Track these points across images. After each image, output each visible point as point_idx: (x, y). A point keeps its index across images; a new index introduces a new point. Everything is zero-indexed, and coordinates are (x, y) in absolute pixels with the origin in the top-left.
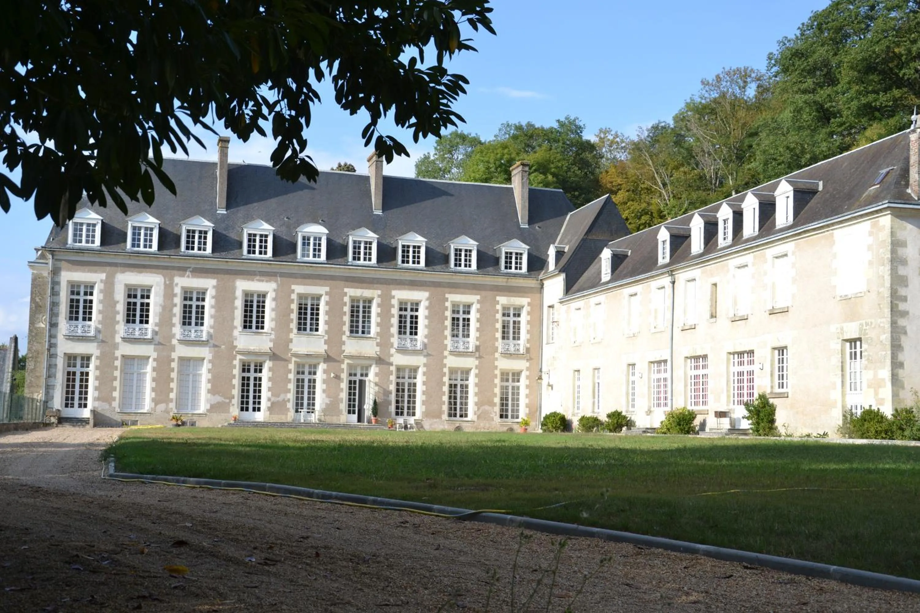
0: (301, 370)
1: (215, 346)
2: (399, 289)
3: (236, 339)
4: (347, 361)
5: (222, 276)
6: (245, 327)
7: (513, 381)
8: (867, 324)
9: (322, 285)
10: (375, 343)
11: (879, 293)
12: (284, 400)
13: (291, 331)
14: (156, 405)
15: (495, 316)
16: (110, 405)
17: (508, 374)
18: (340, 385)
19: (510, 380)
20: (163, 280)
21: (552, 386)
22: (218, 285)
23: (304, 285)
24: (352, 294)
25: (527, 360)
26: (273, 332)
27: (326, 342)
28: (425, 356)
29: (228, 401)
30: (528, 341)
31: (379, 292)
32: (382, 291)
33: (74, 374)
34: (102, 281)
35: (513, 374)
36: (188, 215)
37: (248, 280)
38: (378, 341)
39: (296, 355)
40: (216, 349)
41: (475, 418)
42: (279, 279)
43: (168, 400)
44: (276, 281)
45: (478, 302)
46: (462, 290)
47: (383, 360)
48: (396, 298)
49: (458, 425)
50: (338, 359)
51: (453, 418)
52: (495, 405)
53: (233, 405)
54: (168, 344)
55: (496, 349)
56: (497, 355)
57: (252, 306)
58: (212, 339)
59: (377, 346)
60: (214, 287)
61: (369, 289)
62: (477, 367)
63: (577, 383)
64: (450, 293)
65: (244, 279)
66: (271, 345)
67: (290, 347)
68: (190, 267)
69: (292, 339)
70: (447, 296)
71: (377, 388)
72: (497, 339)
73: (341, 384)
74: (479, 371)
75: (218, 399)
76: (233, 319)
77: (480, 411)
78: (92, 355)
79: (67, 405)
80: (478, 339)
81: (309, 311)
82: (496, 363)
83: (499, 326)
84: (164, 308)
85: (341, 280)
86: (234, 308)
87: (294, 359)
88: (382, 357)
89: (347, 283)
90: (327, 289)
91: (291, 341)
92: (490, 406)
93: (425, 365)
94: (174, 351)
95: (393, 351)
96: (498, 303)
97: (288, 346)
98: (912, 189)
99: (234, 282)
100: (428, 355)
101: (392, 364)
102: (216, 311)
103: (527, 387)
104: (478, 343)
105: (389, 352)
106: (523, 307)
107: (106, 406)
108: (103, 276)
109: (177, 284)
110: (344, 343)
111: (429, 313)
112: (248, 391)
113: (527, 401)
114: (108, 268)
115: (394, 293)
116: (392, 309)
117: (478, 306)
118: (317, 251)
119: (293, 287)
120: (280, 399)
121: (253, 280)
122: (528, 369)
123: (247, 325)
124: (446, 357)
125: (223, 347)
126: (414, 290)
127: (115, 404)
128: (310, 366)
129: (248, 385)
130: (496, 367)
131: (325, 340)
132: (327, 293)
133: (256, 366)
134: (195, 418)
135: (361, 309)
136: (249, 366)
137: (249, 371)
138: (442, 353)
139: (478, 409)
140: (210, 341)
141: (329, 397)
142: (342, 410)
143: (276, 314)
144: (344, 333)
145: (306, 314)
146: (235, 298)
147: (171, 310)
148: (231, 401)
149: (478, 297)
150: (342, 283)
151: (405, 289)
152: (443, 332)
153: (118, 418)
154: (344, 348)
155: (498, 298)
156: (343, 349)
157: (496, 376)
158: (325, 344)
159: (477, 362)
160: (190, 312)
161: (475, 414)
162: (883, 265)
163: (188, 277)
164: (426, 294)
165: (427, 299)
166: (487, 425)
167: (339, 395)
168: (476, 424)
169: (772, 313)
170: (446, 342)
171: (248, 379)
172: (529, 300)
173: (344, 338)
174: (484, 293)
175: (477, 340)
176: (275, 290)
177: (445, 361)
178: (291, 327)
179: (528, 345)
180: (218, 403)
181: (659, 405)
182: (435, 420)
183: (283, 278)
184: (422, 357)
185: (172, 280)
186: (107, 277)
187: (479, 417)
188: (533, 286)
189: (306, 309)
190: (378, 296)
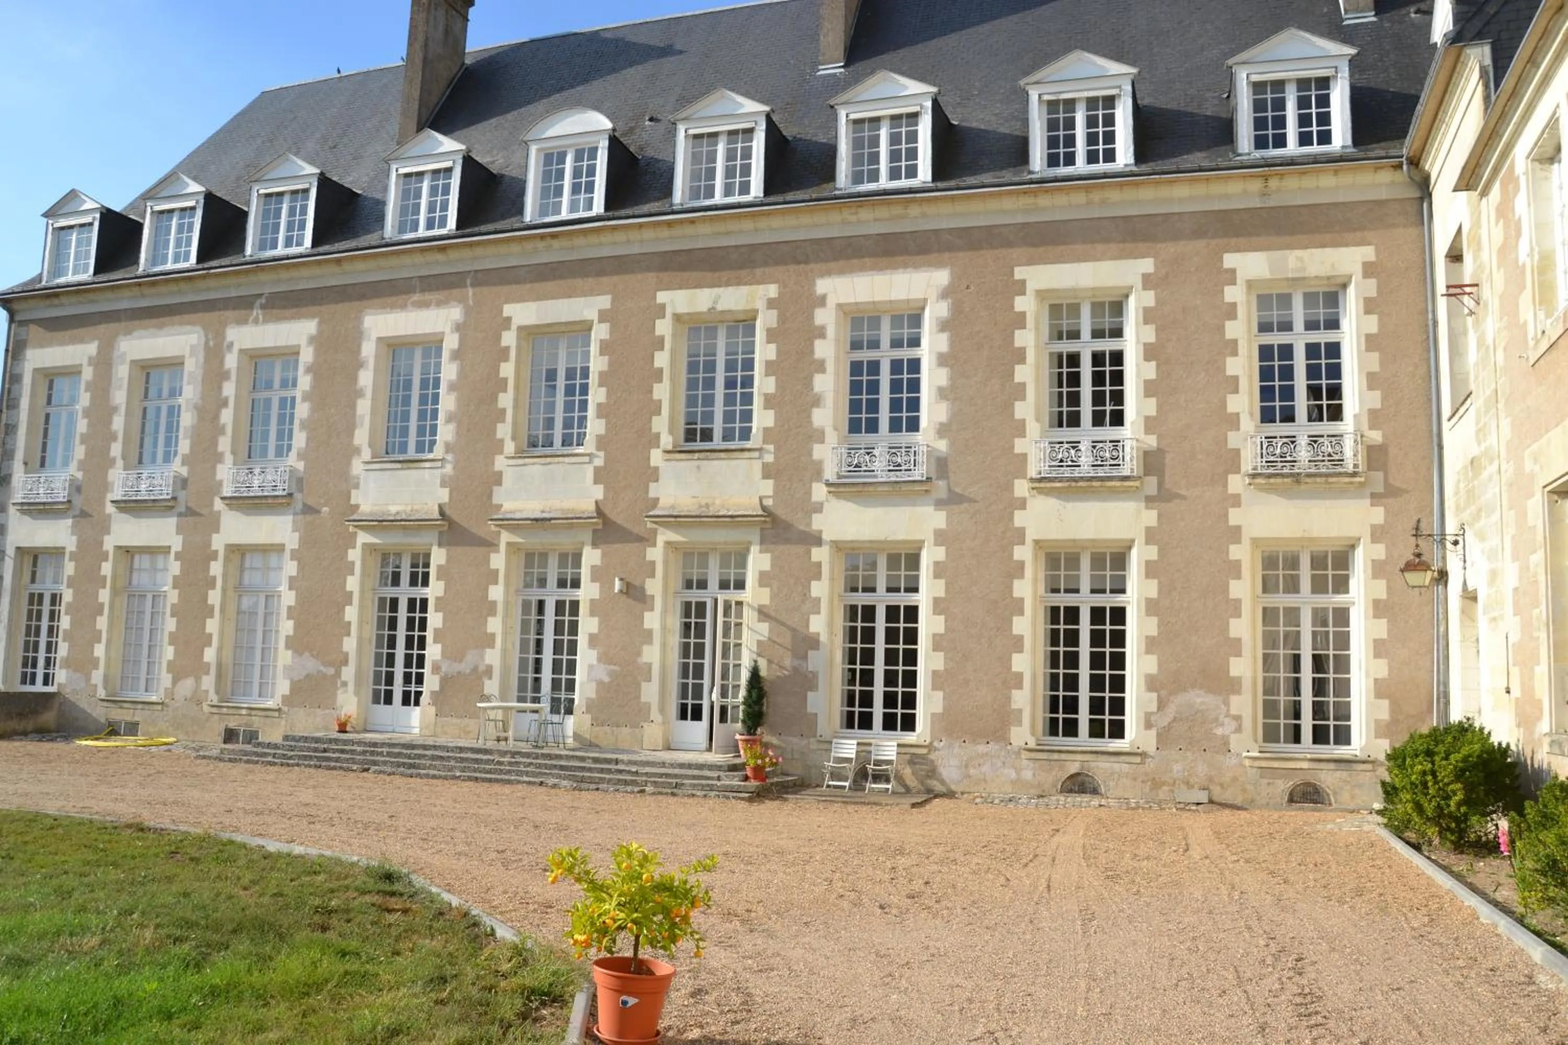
0: (533, 572)
1: (309, 510)
2: (841, 272)
3: (357, 486)
4: (664, 536)
5: (333, 307)
6: (389, 448)
7: (1319, 586)
9: (591, 293)
10: (757, 466)
12: (475, 669)
13: (499, 447)
14: (175, 681)
15: (1221, 329)
16: (88, 678)
17: (1293, 562)
18: (641, 619)
19: (1305, 584)
20: (203, 340)
22: (320, 332)
23: (539, 298)
24: (682, 309)
25: (1373, 496)
26: (449, 457)
27: (598, 478)
28: (940, 504)
29: (331, 671)
30: (1375, 418)
31: (772, 290)
32: (783, 285)
33: (40, 598)
34: (92, 361)
35: (1318, 562)
37: (393, 307)
38: (769, 458)
39: (513, 524)
40: (309, 518)
41: (1149, 742)
42: (470, 291)
43: (199, 668)
44: (462, 300)
45: (1148, 282)
46: (1079, 248)
47: (788, 526)
48: (831, 302)
49: (1074, 768)
50: (636, 530)
51: (1061, 741)
52: (1234, 686)
53: (345, 684)
54: (204, 511)
55: (1233, 461)
56: (1236, 484)
57: (407, 385)
58: (301, 490)
59: (766, 476)
60: (314, 340)
61: (739, 282)
62: (1151, 536)
64: (1030, 262)
65: (383, 307)
66: (444, 495)
67: (496, 500)
68: (260, 295)
69: (500, 474)
70: (1020, 273)
71: (764, 628)
72: (1234, 421)
73: (647, 615)
74: (1161, 552)
75: (311, 665)
76: (350, 430)
77: (1171, 710)
78: (64, 550)
79: (24, 679)
80: (1150, 425)
81: (560, 383)
82: (1235, 517)
83: (1244, 368)
85: (648, 269)
86: (356, 396)
87: (505, 537)
88: (781, 512)
89: (666, 276)
90: (604, 302)
91: (498, 479)
92: (1210, 691)
93: (941, 537)
94: (217, 531)
95: (819, 492)
96: (1231, 277)
97: (490, 496)
99: (359, 320)
100: (952, 500)
101: (817, 541)
103: (1379, 608)
104: (1152, 441)
105: (809, 493)
106: (1345, 286)
107: (79, 681)
108: (92, 348)
109: (231, 345)
110: (654, 475)
111: (952, 343)
112: (392, 642)
113: (1382, 669)
114: (102, 328)
115: (823, 286)
116: (818, 343)
117: (1149, 298)
119: (509, 310)
120: (465, 667)
121: (403, 307)
122: (1377, 534)
123: (393, 443)
124: (1022, 504)
125: (325, 509)
126: (894, 267)
127: (97, 677)
128: (563, 557)
129: (393, 624)
130: (1235, 534)
131: (597, 470)
132: (604, 316)
133: (413, 563)
134: (256, 722)
136: (397, 564)
137: (397, 580)
138: (1010, 487)
139: (1162, 705)
140: (298, 496)
141: (610, 663)
142: (648, 706)
143: (458, 400)
144: (655, 440)
146: (360, 365)
147: (216, 417)
148: (338, 674)
149: (1147, 265)
150: (651, 277)
151: (862, 269)
152: (1008, 408)
153: (100, 713)
154: (654, 490)
155: (1230, 260)
156: (652, 494)
157: (1235, 569)
158: (596, 482)
159: (1150, 517)
160: (266, 420)
161: (1148, 725)
163: (256, 321)
164: (941, 277)
165: (944, 294)
166: (1202, 770)
167: (639, 654)
168: (1150, 765)
170: (1020, 446)
171: (394, 604)
172: (1367, 253)
173: (656, 457)
174: (1170, 249)
175: (1148, 430)
176: (461, 328)
177: (1020, 519)
178: (499, 435)
179: (1376, 436)
180: (310, 677)
182: (982, 748)
183: (478, 289)
184: (930, 509)
185: (220, 335)
186: (101, 350)
187: (1163, 739)
188: (1383, 195)
190: (771, 304)
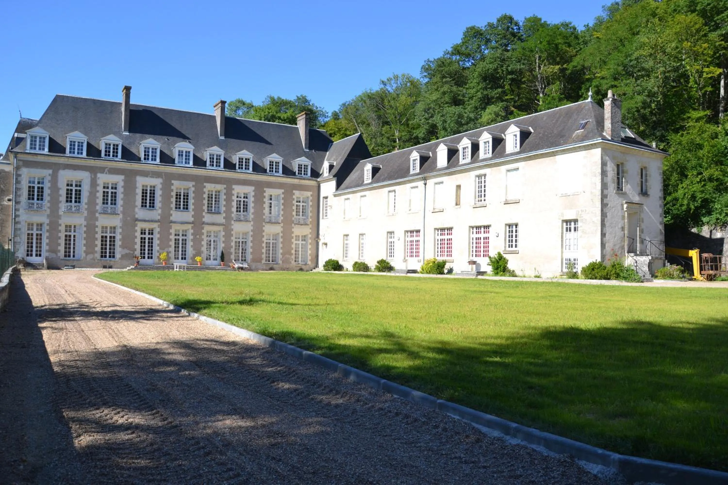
0: (177, 233)
1: (124, 218)
3: (137, 213)
4: (206, 228)
6: (142, 206)
7: (302, 240)
8: (582, 211)
10: (222, 216)
11: (592, 193)
13: (171, 209)
14: (86, 255)
15: (292, 202)
16: (57, 254)
17: (299, 236)
19: (300, 240)
20: (90, 175)
21: (326, 244)
22: (125, 179)
23: (179, 180)
24: (209, 187)
25: (310, 228)
28: (252, 225)
30: (311, 217)
31: (225, 186)
33: (32, 235)
34: (49, 175)
35: (302, 237)
36: (105, 134)
38: (224, 215)
40: (125, 220)
41: (281, 262)
42: (164, 176)
43: (94, 252)
44: (161, 179)
45: (283, 193)
46: (274, 187)
47: (227, 227)
48: (235, 190)
49: (271, 266)
50: (200, 227)
51: (268, 262)
52: (292, 254)
54: (93, 216)
55: (293, 222)
56: (293, 225)
57: (146, 193)
58: (122, 213)
59: (224, 218)
60: (123, 180)
61: (219, 184)
62: (282, 232)
63: (346, 242)
65: (142, 176)
66: (159, 217)
67: (171, 219)
68: (106, 168)
69: (172, 214)
70: (265, 189)
71: (223, 244)
72: (293, 216)
73: (202, 242)
74: (283, 235)
75: (127, 251)
76: (135, 201)
78: (44, 223)
79: (28, 255)
80: (282, 215)
81: (182, 197)
82: (293, 230)
83: (294, 208)
84: (91, 193)
85: (202, 178)
86: (136, 194)
87: (173, 226)
88: (226, 225)
89: (206, 180)
90: (193, 183)
92: (289, 255)
93: (252, 231)
94: (98, 221)
96: (294, 194)
97: (170, 217)
98: (606, 133)
99: (135, 178)
100: (254, 225)
101: (232, 230)
102: (124, 196)
103: (310, 244)
104: (282, 218)
105: (231, 222)
106: (308, 197)
107: (54, 255)
108: (50, 171)
109: (99, 179)
110: (204, 216)
111: (254, 200)
112: (144, 246)
113: (310, 252)
114: (54, 167)
115: (234, 187)
116: (233, 197)
117: (283, 196)
118: (187, 159)
119: (173, 182)
120: (165, 251)
121: (147, 177)
122: (311, 233)
123: (144, 205)
124: (264, 226)
125: (129, 218)
126: (245, 186)
127: (60, 254)
128: (183, 231)
129: (145, 242)
131: (193, 215)
132: (193, 186)
133: (149, 230)
134: (111, 263)
135: (214, 197)
136: (145, 230)
137: (145, 234)
138: (262, 223)
139: (283, 257)
140: (121, 215)
141: (195, 250)
142: (203, 258)
143: (162, 198)
144: (204, 211)
145: (180, 198)
146: (136, 188)
147: (96, 195)
149: (283, 191)
151: (240, 185)
152: (263, 211)
153: (62, 263)
154: (203, 219)
155: (294, 192)
157: (293, 238)
158: (192, 217)
159: (282, 229)
160: (107, 196)
161: (281, 260)
162: (595, 176)
163: (106, 174)
164: (253, 189)
165: (254, 191)
166: (288, 266)
167: (200, 248)
168: (281, 266)
169: (506, 203)
170: (264, 217)
171: (145, 238)
172: (312, 193)
173: (204, 214)
174: (286, 188)
176: (161, 183)
177: (264, 228)
178: (171, 206)
179: (311, 220)
180: (126, 254)
181: (412, 256)
182: (258, 264)
183: (166, 176)
184: (250, 226)
185: (95, 176)
186: (53, 172)
187: (283, 262)
188: (313, 185)
189: (180, 195)
190: (225, 188)
